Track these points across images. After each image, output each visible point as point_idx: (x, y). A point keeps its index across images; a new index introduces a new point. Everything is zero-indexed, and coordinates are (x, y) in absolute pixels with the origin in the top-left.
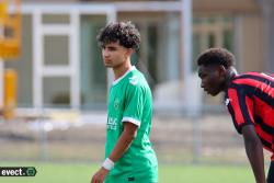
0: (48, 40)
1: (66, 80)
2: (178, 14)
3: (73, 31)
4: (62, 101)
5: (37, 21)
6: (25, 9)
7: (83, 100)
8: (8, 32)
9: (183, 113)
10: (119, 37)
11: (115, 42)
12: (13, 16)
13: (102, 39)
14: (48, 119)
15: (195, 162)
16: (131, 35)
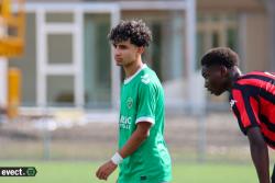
0: (51, 38)
1: (70, 79)
2: (182, 13)
3: (77, 30)
4: (66, 99)
5: (40, 19)
6: (29, 8)
7: (87, 98)
8: (11, 31)
9: (188, 112)
10: (130, 35)
11: (125, 40)
12: (17, 15)
13: (113, 38)
14: (51, 117)
15: (200, 161)
16: (142, 34)
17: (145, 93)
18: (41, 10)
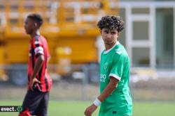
0: (135, 24)
1: (147, 50)
4: (144, 62)
6: (121, 5)
7: (158, 61)
17: (118, 60)
18: (128, 6)
